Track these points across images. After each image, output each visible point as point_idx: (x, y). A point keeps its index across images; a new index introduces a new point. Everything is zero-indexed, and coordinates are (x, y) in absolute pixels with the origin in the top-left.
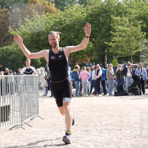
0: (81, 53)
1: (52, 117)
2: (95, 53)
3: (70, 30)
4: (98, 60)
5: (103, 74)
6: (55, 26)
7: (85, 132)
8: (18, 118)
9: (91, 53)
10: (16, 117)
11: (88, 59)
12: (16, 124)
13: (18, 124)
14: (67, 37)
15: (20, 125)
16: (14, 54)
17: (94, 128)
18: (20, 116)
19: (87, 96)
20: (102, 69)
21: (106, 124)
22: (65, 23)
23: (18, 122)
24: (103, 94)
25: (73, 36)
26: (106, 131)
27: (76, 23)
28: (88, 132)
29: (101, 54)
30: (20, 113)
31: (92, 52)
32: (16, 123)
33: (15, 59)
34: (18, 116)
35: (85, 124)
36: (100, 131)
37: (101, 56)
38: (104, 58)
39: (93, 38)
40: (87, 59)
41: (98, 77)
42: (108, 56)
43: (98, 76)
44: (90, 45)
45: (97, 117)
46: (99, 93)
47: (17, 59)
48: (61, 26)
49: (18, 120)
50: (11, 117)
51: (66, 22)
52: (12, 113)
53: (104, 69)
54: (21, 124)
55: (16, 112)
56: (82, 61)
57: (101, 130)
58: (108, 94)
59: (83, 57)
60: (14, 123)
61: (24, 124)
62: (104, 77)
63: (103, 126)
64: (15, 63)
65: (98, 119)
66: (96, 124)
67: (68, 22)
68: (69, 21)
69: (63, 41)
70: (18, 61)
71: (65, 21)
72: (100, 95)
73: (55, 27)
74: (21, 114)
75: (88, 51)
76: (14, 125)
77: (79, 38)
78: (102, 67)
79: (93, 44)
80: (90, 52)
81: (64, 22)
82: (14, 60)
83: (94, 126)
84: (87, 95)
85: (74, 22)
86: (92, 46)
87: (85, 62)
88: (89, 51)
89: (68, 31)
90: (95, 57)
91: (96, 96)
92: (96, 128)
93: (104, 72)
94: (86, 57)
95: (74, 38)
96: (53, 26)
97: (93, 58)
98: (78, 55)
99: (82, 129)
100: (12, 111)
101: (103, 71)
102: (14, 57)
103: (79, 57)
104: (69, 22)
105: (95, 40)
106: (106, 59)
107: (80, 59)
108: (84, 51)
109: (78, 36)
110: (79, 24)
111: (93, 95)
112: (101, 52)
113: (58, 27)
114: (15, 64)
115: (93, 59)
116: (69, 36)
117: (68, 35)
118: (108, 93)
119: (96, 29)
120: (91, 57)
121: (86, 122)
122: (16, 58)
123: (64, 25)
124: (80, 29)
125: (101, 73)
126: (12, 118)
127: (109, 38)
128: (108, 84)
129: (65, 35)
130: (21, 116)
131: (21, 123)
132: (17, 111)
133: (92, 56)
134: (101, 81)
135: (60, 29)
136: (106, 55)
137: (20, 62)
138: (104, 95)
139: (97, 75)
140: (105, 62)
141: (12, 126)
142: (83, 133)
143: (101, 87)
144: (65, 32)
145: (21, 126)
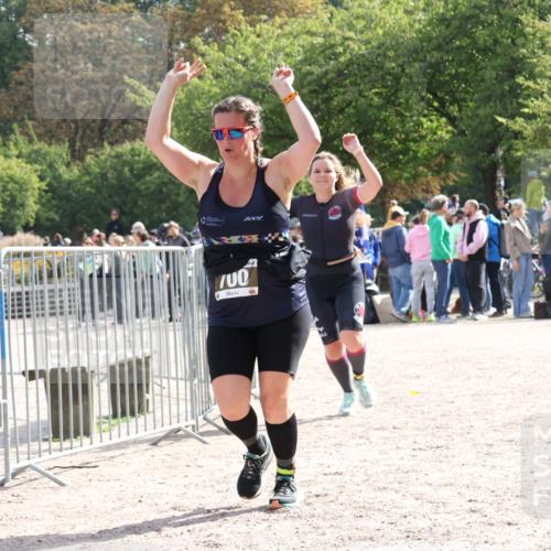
0: (408, 162)
1: (307, 398)
2: (458, 159)
3: (365, 76)
4: (470, 187)
5: (490, 239)
6: (310, 65)
7: (429, 453)
8: (182, 403)
9: (444, 161)
10: (174, 401)
11: (432, 184)
12: (175, 426)
13: (182, 424)
14: (354, 104)
15: (190, 429)
16: (158, 169)
17: (461, 435)
18: (189, 398)
19: (431, 321)
20: (488, 221)
21: (507, 421)
22: (345, 50)
23: (182, 417)
24: (493, 310)
25: (376, 100)
26: (508, 447)
27: (388, 49)
28: (439, 451)
29: (481, 163)
30: (188, 383)
31: (448, 157)
32: (174, 420)
33: (164, 190)
34: (182, 396)
35: (428, 423)
36: (486, 449)
37: (483, 171)
38: (494, 179)
39: (451, 104)
40: (428, 182)
41: (473, 248)
42: (508, 171)
43: (471, 245)
44: (439, 133)
45: (473, 396)
46: (478, 309)
47: (171, 187)
48: (332, 62)
49: (182, 409)
50: (158, 398)
51: (348, 46)
52: (160, 386)
53: (493, 219)
54: (193, 427)
55: (173, 383)
56: (412, 192)
57: (490, 442)
58: (510, 312)
59: (415, 177)
60: (166, 420)
61: (204, 425)
62: (496, 248)
63: (495, 430)
64: (164, 202)
65: (476, 404)
66: (472, 424)
67: (357, 48)
68: (362, 42)
69: (341, 117)
70: (173, 197)
71: (346, 43)
72: (479, 316)
73: (308, 67)
74: (191, 388)
75: (435, 152)
76: (168, 428)
77: (399, 105)
78: (485, 213)
79: (450, 128)
80: (439, 159)
81: (341, 49)
82: (161, 191)
83: (462, 428)
84: (432, 317)
85: (378, 48)
86: (447, 132)
87: (420, 196)
88: (438, 154)
89: (359, 81)
90: (458, 176)
91: (464, 320)
92: (470, 436)
93: (495, 232)
94: (426, 176)
95: (379, 108)
96: (301, 62)
97: (454, 181)
98: (396, 167)
99: (418, 439)
100: (160, 377)
101: (490, 227)
102: (157, 181)
103: (401, 177)
104: (360, 49)
105: (460, 110)
106: (502, 183)
107: (403, 182)
108: (419, 155)
109: (397, 98)
110: (400, 52)
111: (454, 316)
112: (481, 154)
113: (320, 66)
114: (163, 207)
115: (451, 183)
116: (362, 100)
117: (357, 95)
118: (510, 307)
119: (463, 70)
120: (443, 174)
121: (432, 416)
122: (166, 184)
123: (342, 59)
124: (403, 70)
125: (483, 232)
126: (158, 404)
127: (511, 103)
128: (510, 276)
129: (348, 97)
130: (192, 396)
131: (194, 422)
132: (177, 379)
133: (448, 171)
134: (484, 266)
135: (326, 73)
136: (502, 168)
137: (181, 199)
138: (495, 315)
139: (470, 240)
140: (498, 194)
141: (160, 431)
142: (421, 455)
143: (486, 286)
144: (346, 86)
145: (194, 430)
